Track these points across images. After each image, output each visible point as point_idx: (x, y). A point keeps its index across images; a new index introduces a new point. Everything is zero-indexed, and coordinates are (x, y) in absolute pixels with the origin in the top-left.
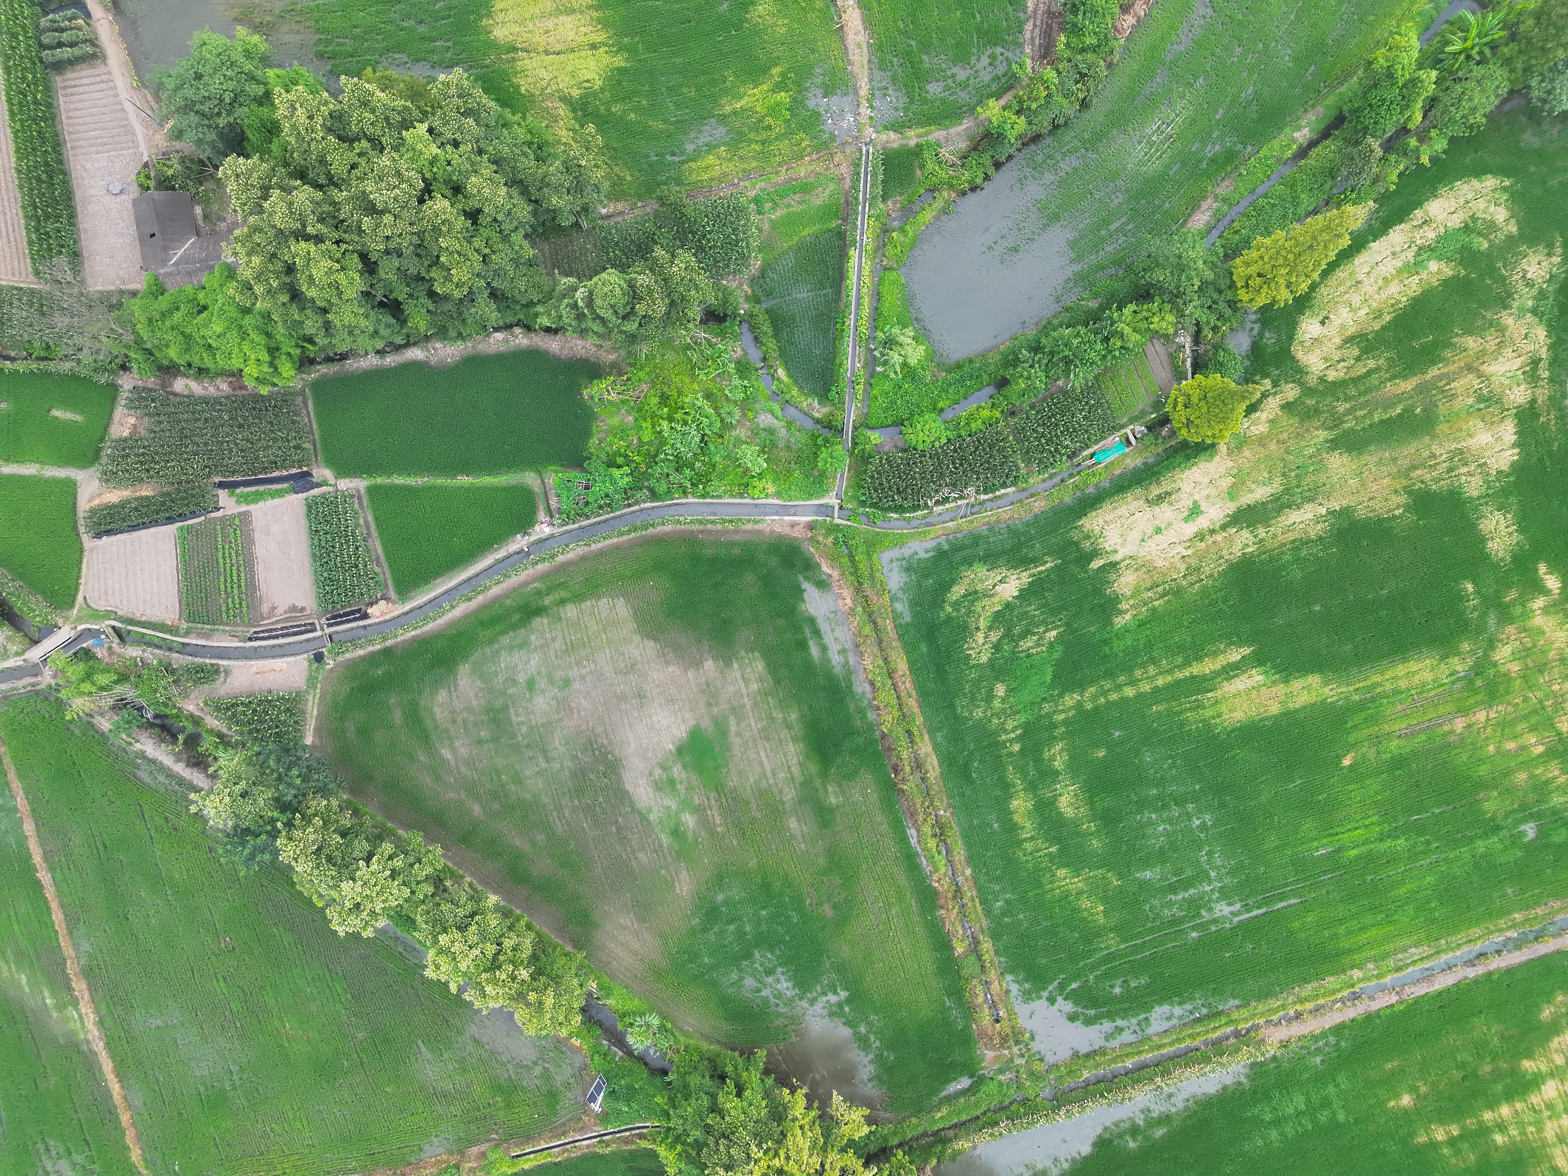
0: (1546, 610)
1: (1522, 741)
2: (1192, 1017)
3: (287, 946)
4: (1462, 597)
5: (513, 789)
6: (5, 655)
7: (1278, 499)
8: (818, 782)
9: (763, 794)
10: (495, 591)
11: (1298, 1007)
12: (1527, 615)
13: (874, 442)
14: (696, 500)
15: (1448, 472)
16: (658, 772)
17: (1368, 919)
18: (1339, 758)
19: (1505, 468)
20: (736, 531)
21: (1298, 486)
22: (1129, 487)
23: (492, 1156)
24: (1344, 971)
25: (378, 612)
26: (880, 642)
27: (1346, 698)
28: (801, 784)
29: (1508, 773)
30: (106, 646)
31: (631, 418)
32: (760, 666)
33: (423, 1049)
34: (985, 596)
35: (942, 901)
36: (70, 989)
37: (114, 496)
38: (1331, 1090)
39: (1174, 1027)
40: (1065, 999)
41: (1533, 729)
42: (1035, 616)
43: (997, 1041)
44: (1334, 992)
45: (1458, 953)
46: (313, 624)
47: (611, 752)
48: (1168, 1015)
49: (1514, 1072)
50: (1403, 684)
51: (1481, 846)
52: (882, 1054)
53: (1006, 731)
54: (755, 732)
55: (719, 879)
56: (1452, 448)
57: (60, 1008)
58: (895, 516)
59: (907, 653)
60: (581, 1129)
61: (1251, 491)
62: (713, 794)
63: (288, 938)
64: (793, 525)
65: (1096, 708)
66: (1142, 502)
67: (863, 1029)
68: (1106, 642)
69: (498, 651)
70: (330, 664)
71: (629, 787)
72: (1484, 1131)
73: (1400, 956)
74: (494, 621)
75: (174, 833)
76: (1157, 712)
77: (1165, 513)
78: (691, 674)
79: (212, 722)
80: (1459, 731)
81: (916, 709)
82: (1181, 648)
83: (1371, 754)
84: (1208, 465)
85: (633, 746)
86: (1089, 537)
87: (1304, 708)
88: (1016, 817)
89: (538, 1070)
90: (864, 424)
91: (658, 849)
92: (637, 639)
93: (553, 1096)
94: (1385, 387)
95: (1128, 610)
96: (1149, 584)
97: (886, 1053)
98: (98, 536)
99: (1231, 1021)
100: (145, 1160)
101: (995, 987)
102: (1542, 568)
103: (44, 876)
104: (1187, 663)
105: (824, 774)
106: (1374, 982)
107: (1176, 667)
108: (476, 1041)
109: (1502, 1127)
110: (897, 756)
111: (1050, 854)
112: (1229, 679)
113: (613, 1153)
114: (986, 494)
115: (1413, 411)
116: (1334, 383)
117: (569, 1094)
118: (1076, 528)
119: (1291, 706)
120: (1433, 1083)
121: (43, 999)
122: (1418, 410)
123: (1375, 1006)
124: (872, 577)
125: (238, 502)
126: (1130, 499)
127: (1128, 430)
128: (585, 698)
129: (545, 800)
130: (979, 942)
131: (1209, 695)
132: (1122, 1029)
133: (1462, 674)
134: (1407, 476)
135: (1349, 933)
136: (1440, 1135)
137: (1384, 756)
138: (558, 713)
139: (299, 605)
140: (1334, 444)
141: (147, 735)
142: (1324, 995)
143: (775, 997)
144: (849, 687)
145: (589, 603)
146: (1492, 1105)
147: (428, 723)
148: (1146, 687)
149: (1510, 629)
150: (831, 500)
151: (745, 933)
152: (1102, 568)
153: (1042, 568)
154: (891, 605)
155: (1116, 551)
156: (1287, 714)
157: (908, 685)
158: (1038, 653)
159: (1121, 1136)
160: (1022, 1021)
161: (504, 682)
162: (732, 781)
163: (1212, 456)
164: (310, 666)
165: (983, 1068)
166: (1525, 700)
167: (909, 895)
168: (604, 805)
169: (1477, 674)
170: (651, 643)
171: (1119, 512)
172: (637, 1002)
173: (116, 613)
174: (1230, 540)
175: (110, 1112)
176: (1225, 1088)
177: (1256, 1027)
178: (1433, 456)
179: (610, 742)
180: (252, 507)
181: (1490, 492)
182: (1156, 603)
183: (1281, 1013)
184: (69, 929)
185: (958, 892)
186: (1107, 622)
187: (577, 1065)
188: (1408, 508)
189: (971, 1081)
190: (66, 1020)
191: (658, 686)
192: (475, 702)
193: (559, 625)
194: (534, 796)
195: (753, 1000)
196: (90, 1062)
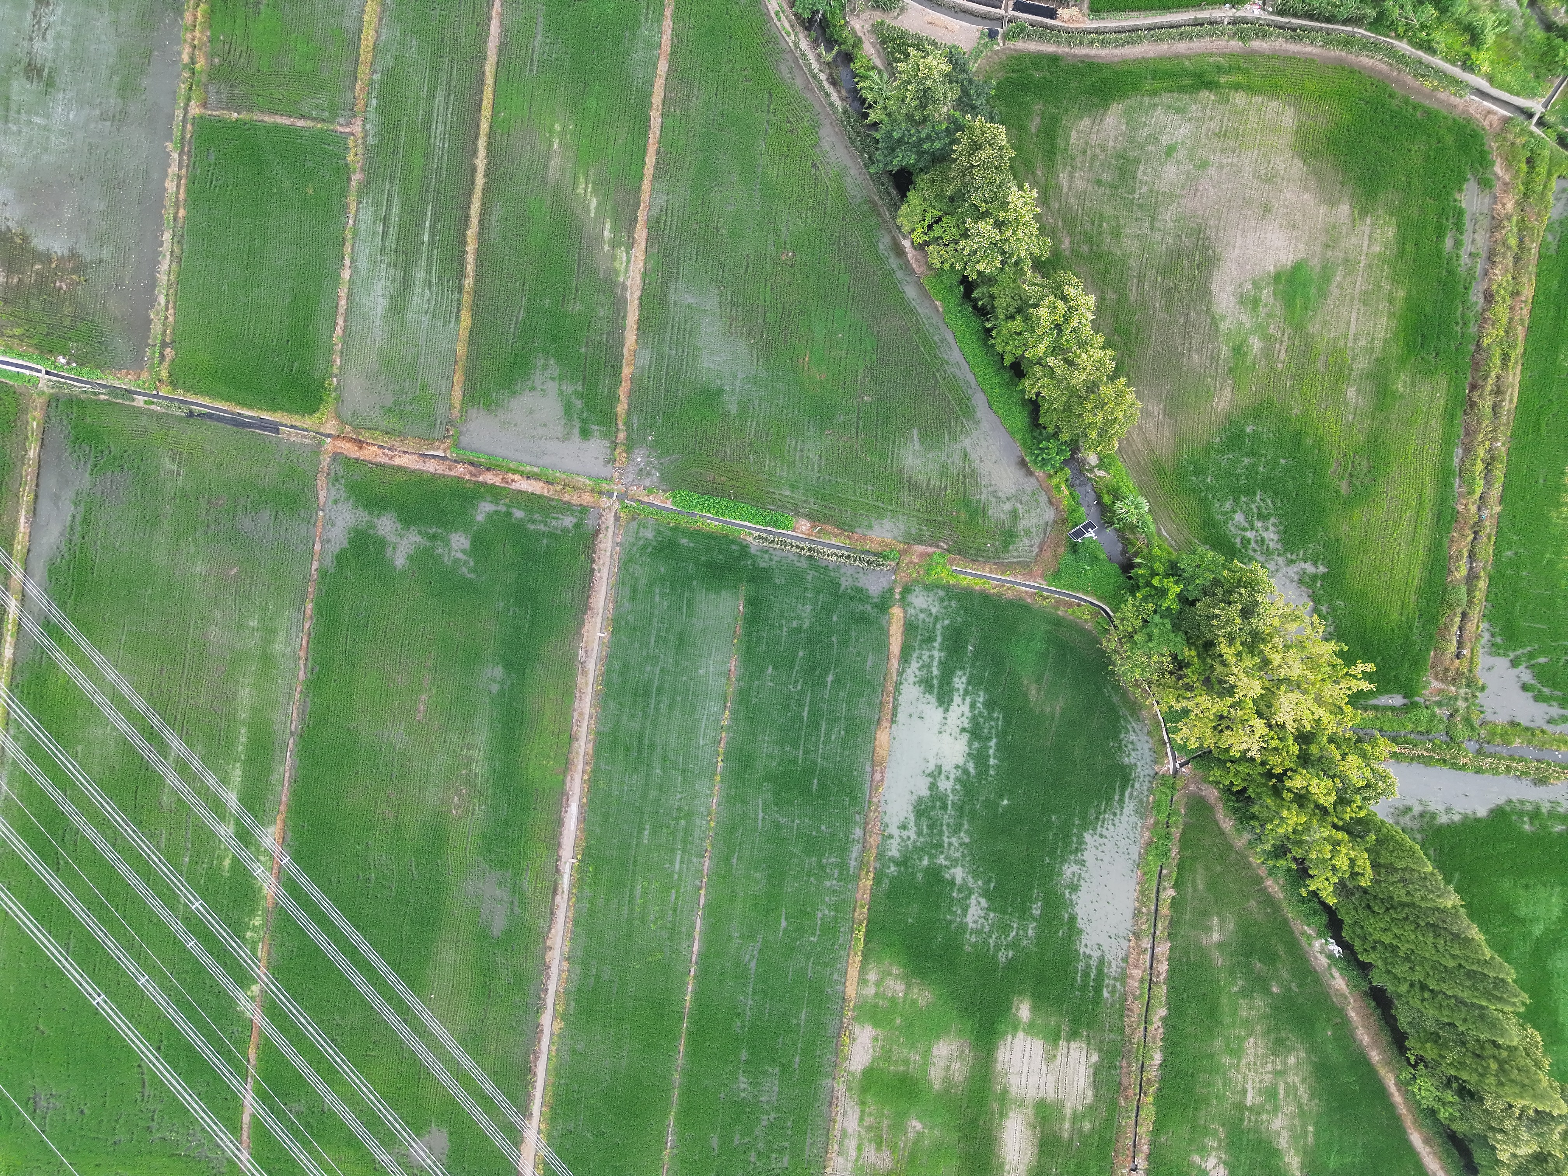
3: (841, 285)
5: (1109, 240)
8: (1393, 365)
9: (1336, 352)
10: (1182, 47)
16: (1248, 286)
20: (1429, 96)
23: (937, 558)
25: (1068, 16)
26: (1517, 258)
28: (1377, 359)
32: (1391, 232)
33: (916, 437)
35: (1459, 526)
36: (631, 230)
40: (1527, 667)
43: (1452, 673)
47: (1213, 248)
54: (1357, 291)
55: (1259, 410)
57: (614, 244)
59: (1538, 282)
60: (1026, 574)
62: (1287, 332)
64: (1490, 112)
67: (1324, 609)
69: (1155, 105)
70: (999, 45)
71: (1213, 288)
74: (1169, 75)
75: (789, 134)
78: (1323, 209)
79: (870, 51)
81: (1521, 338)
85: (1237, 252)
91: (1214, 358)
92: (1288, 153)
93: (1010, 536)
101: (1471, 627)
103: (655, 118)
105: (1402, 361)
108: (965, 454)
110: (1483, 373)
113: (1043, 610)
117: (1027, 542)
121: (603, 229)
124: (1542, 194)
128: (1214, 187)
129: (1133, 263)
130: (1477, 577)
138: (1183, 188)
141: (805, 34)
143: (1256, 542)
144: (1466, 289)
145: (1260, 99)
147: (1061, 143)
150: (1536, 106)
151: (1257, 473)
154: (1544, 231)
157: (1525, 312)
159: (1521, 814)
160: (1478, 669)
161: (1147, 136)
162: (1313, 328)
164: (980, 38)
165: (1421, 695)
167: (1429, 505)
168: (1184, 293)
170: (1298, 163)
172: (1131, 484)
175: (616, 359)
179: (1217, 239)
184: (655, 176)
185: (1478, 525)
189: (1405, 701)
190: (614, 258)
191: (1287, 207)
192: (1111, 144)
193: (1223, 107)
194: (1124, 255)
195: (1235, 536)
196: (619, 306)
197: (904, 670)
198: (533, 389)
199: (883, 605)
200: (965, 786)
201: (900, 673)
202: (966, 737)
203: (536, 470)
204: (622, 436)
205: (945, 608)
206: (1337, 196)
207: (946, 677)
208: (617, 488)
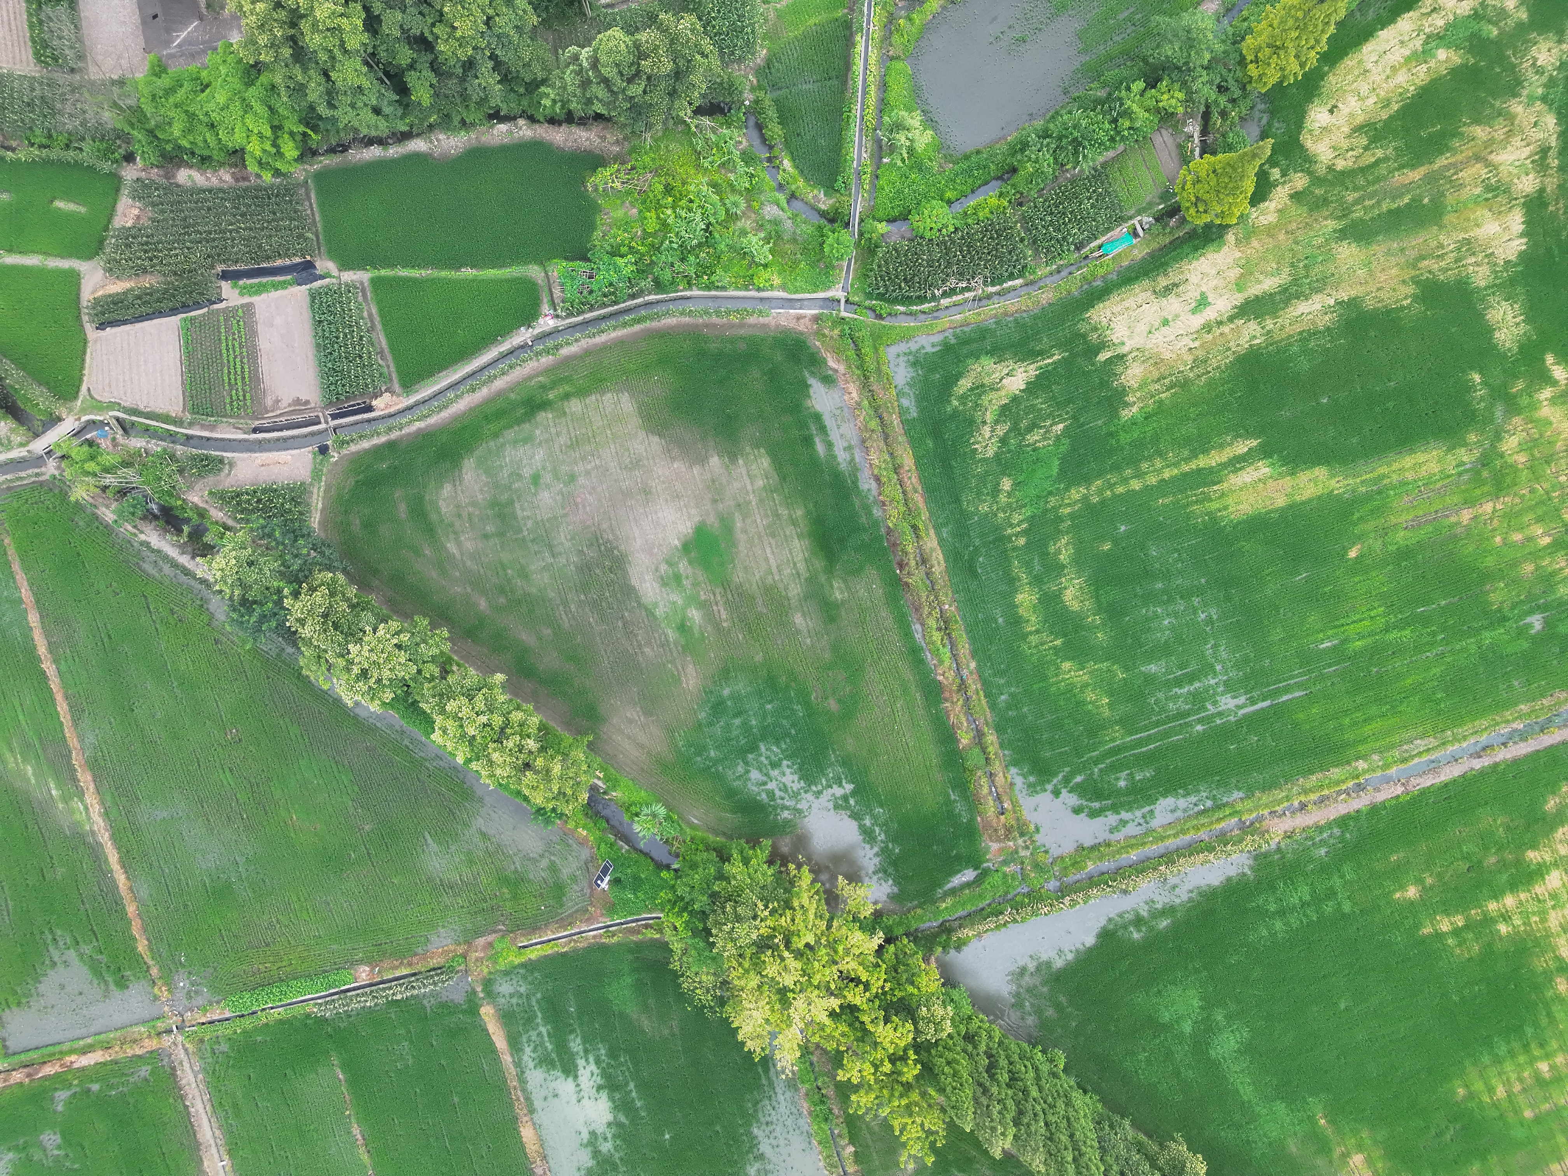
0: (1553, 401)
1: (1528, 532)
2: (1196, 809)
3: (294, 738)
4: (1470, 388)
5: (519, 584)
6: (8, 446)
7: (1286, 289)
8: (823, 579)
9: (768, 590)
10: (499, 384)
11: (1303, 798)
12: (1534, 406)
13: (881, 231)
14: (701, 293)
15: (1456, 262)
16: (664, 567)
17: (1374, 710)
18: (1345, 550)
19: (1513, 258)
20: (742, 325)
21: (1307, 277)
22: (1137, 278)
23: (498, 946)
24: (1348, 763)
25: (383, 404)
26: (886, 437)
27: (1353, 491)
28: (806, 580)
29: (1514, 564)
30: (110, 437)
31: (635, 211)
32: (765, 462)
33: (430, 840)
34: (992, 389)
35: (947, 694)
36: (75, 780)
37: (117, 287)
38: (1336, 881)
39: (1178, 819)
40: (1070, 792)
41: (1539, 520)
42: (1041, 409)
43: (1002, 832)
44: (1338, 783)
45: (1464, 745)
46: (318, 417)
47: (617, 548)
48: (1173, 807)
49: (1519, 862)
50: (1409, 476)
51: (1487, 637)
52: (887, 847)
53: (1012, 526)
54: (761, 528)
55: (725, 674)
56: (1460, 238)
57: (66, 799)
58: (901, 308)
59: (913, 447)
60: (588, 920)
61: (1259, 282)
62: (718, 591)
63: (294, 730)
64: (799, 318)
65: (1103, 502)
66: (1149, 293)
67: (868, 822)
68: (1111, 435)
69: (503, 445)
70: (335, 456)
71: (635, 582)
72: (1488, 921)
73: (1405, 747)
74: (499, 414)
75: (179, 624)
76: (1162, 505)
77: (1172, 305)
78: (696, 470)
79: (217, 514)
80: (1465, 523)
81: (921, 504)
82: (1187, 441)
83: (1378, 545)
84: (1216, 255)
85: (639, 542)
86: (1096, 329)
87: (1310, 500)
88: (1020, 611)
89: (544, 863)
90: (871, 214)
91: (665, 644)
92: (642, 434)
93: (558, 890)
94: (1393, 177)
95: (1135, 403)
96: (1156, 375)
97: (890, 845)
98: (101, 326)
99: (1236, 812)
100: (151, 950)
101: (1000, 779)
102: (1550, 359)
103: (49, 667)
104: (1194, 455)
105: (829, 570)
106: (1379, 773)
107: (1183, 459)
108: (483, 835)
109: (1506, 917)
110: (902, 550)
111: (1055, 648)
112: (1236, 471)
113: (619, 944)
114: (993, 286)
115: (1421, 201)
116: (1342, 173)
117: (576, 887)
118: (1083, 320)
119: (1298, 498)
120: (1439, 874)
121: (49, 790)
122: (1426, 201)
123: (1380, 797)
124: (879, 370)
125: (242, 294)
126: (1137, 291)
127: (1135, 221)
128: (591, 494)
129: (552, 594)
130: (983, 734)
131: (1215, 488)
132: (1127, 822)
133: (1468, 466)
134: (1414, 266)
135: (1355, 724)
136: (1445, 926)
137: (1390, 548)
138: (563, 508)
139: (304, 398)
140: (1342, 234)
141: (152, 527)
142: (1329, 786)
143: (780, 790)
144: (855, 483)
145: (593, 397)
146: (1496, 895)
147: (434, 517)
148: (1152, 480)
149: (1517, 420)
150: (837, 292)
151: (751, 727)
152: (1109, 361)
153: (1050, 361)
154: (898, 401)
155: (1123, 344)
156: (1292, 506)
157: (914, 480)
158: (1044, 447)
159: (1125, 927)
160: (1027, 814)
161: (509, 476)
162: (738, 577)
163: (1220, 246)
164: (314, 458)
165: (987, 861)
166: (1532, 491)
167: (913, 687)
168: (610, 600)
169: (1483, 465)
170: (655, 439)
171: (1126, 304)
172: (643, 793)
173: (119, 404)
174: (1237, 331)
175: (116, 903)
176: (1229, 879)
177: (1260, 819)
178: (1441, 246)
179: (616, 538)
180: (255, 299)
181: (1498, 282)
182: (1163, 396)
183: (1285, 804)
184: (73, 721)
185: (963, 687)
186: (1114, 414)
187: (583, 857)
188: (1415, 298)
189: (975, 873)
190: (72, 812)
191: (663, 482)
192: (480, 497)
193: (563, 420)
194: (540, 591)
195: (759, 794)
196: (96, 853)
197: (520, 1059)
198: (54, 964)
199: (473, 1009)
200: (624, 1140)
201: (518, 1064)
202: (604, 1095)
203: (89, 1041)
204: (154, 971)
205: (530, 984)
206: (703, 453)
207: (562, 1047)
208: (173, 1022)
